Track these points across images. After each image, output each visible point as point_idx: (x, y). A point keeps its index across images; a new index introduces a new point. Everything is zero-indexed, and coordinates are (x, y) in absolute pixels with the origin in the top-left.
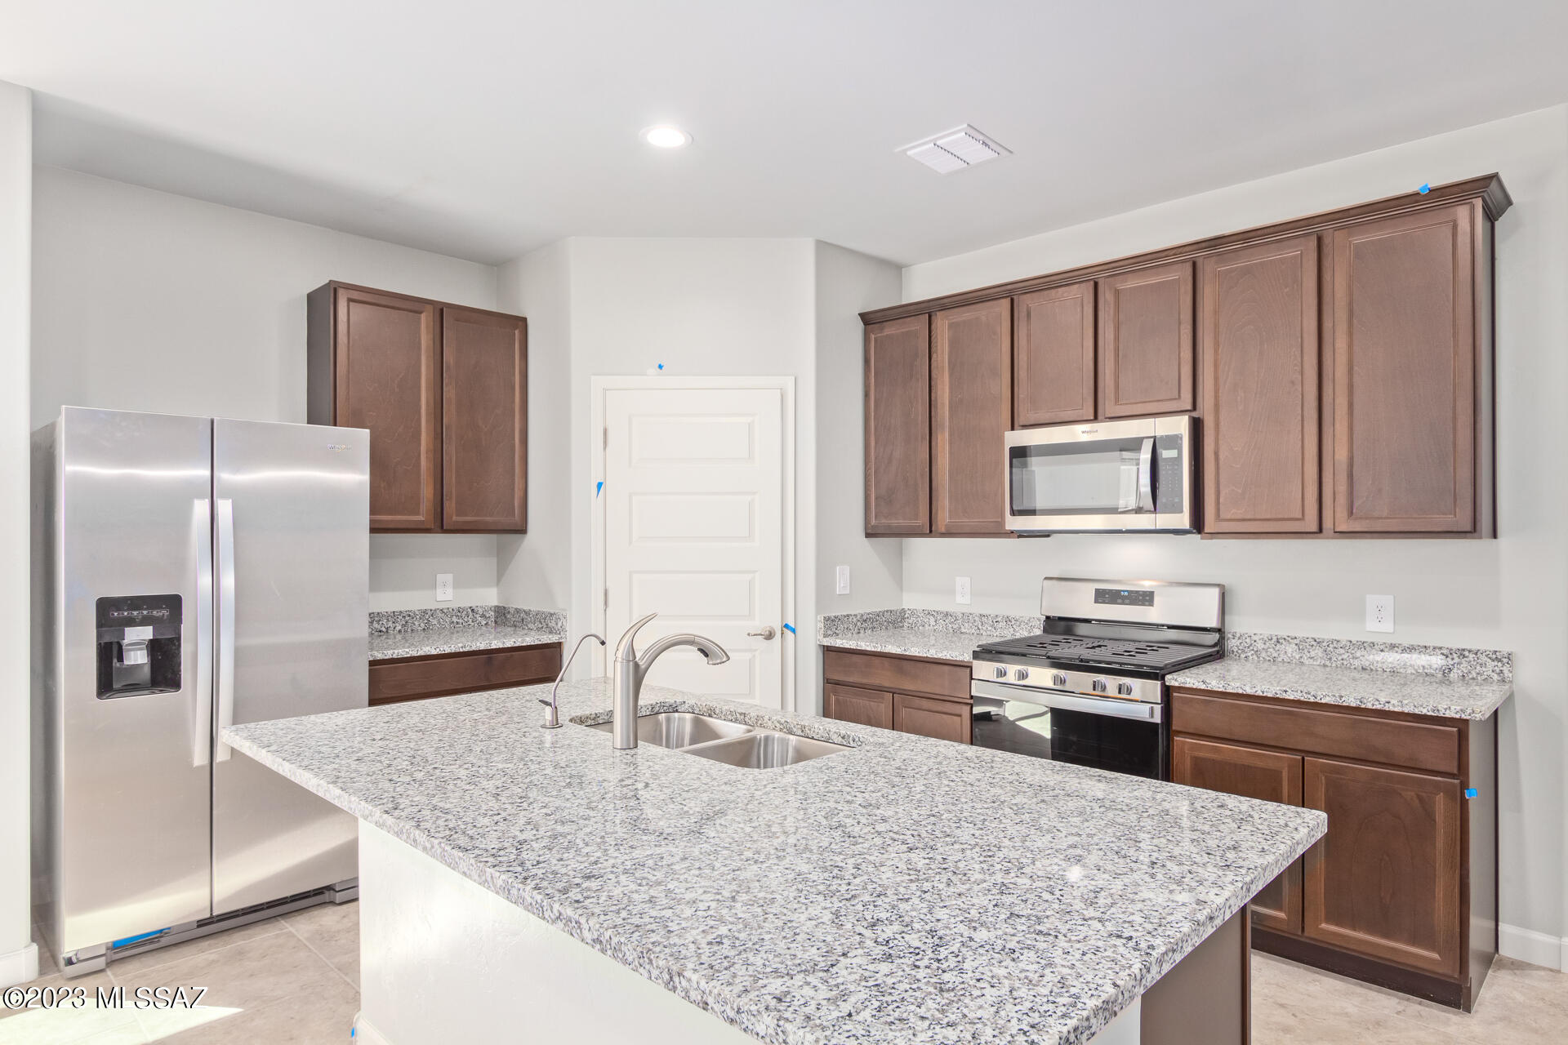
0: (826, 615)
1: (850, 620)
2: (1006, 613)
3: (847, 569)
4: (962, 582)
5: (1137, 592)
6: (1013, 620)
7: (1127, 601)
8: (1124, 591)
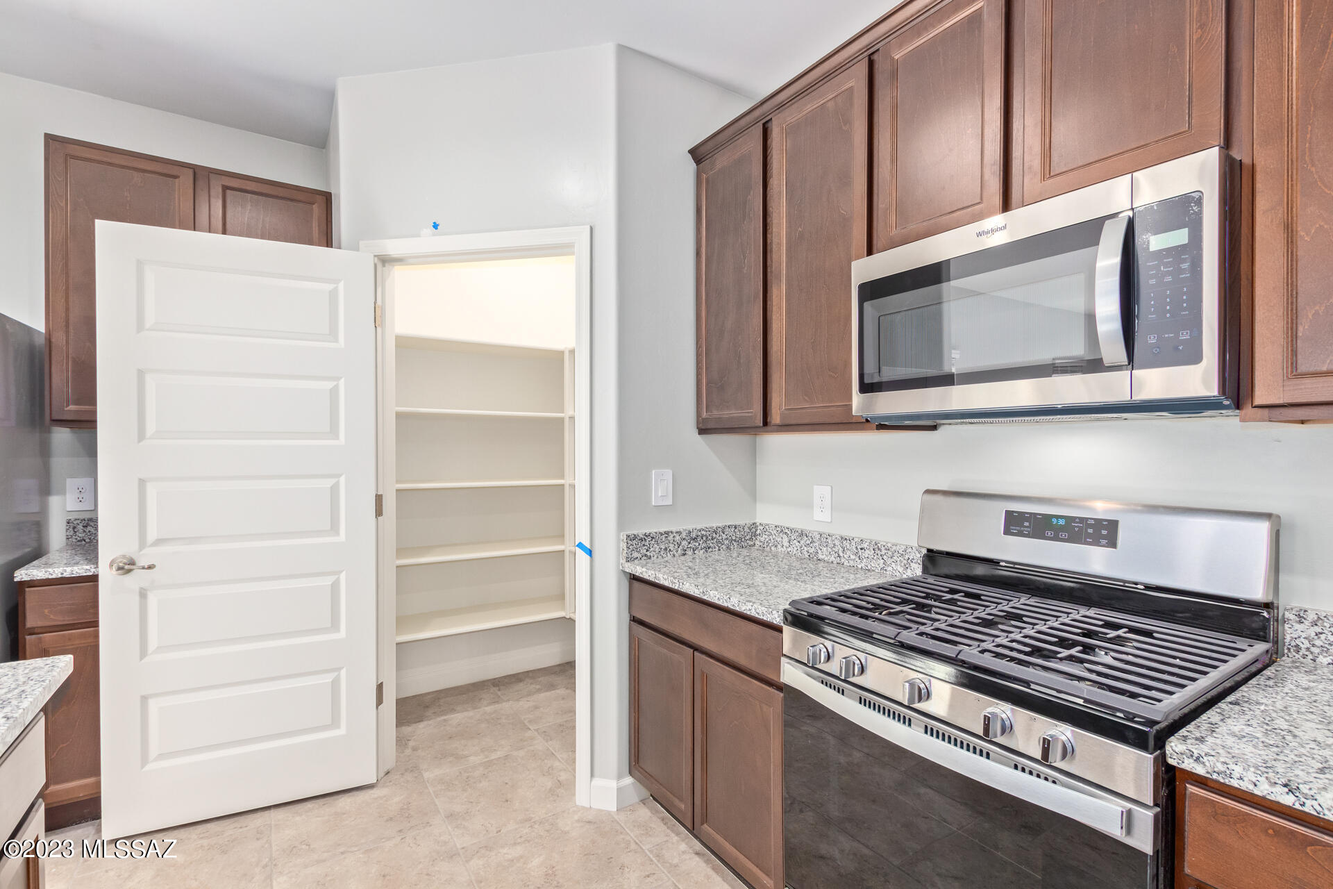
0: (629, 533)
1: (671, 538)
2: (876, 537)
3: (668, 474)
4: (821, 492)
5: (1082, 520)
6: (883, 548)
7: (1064, 535)
8: (1058, 517)
